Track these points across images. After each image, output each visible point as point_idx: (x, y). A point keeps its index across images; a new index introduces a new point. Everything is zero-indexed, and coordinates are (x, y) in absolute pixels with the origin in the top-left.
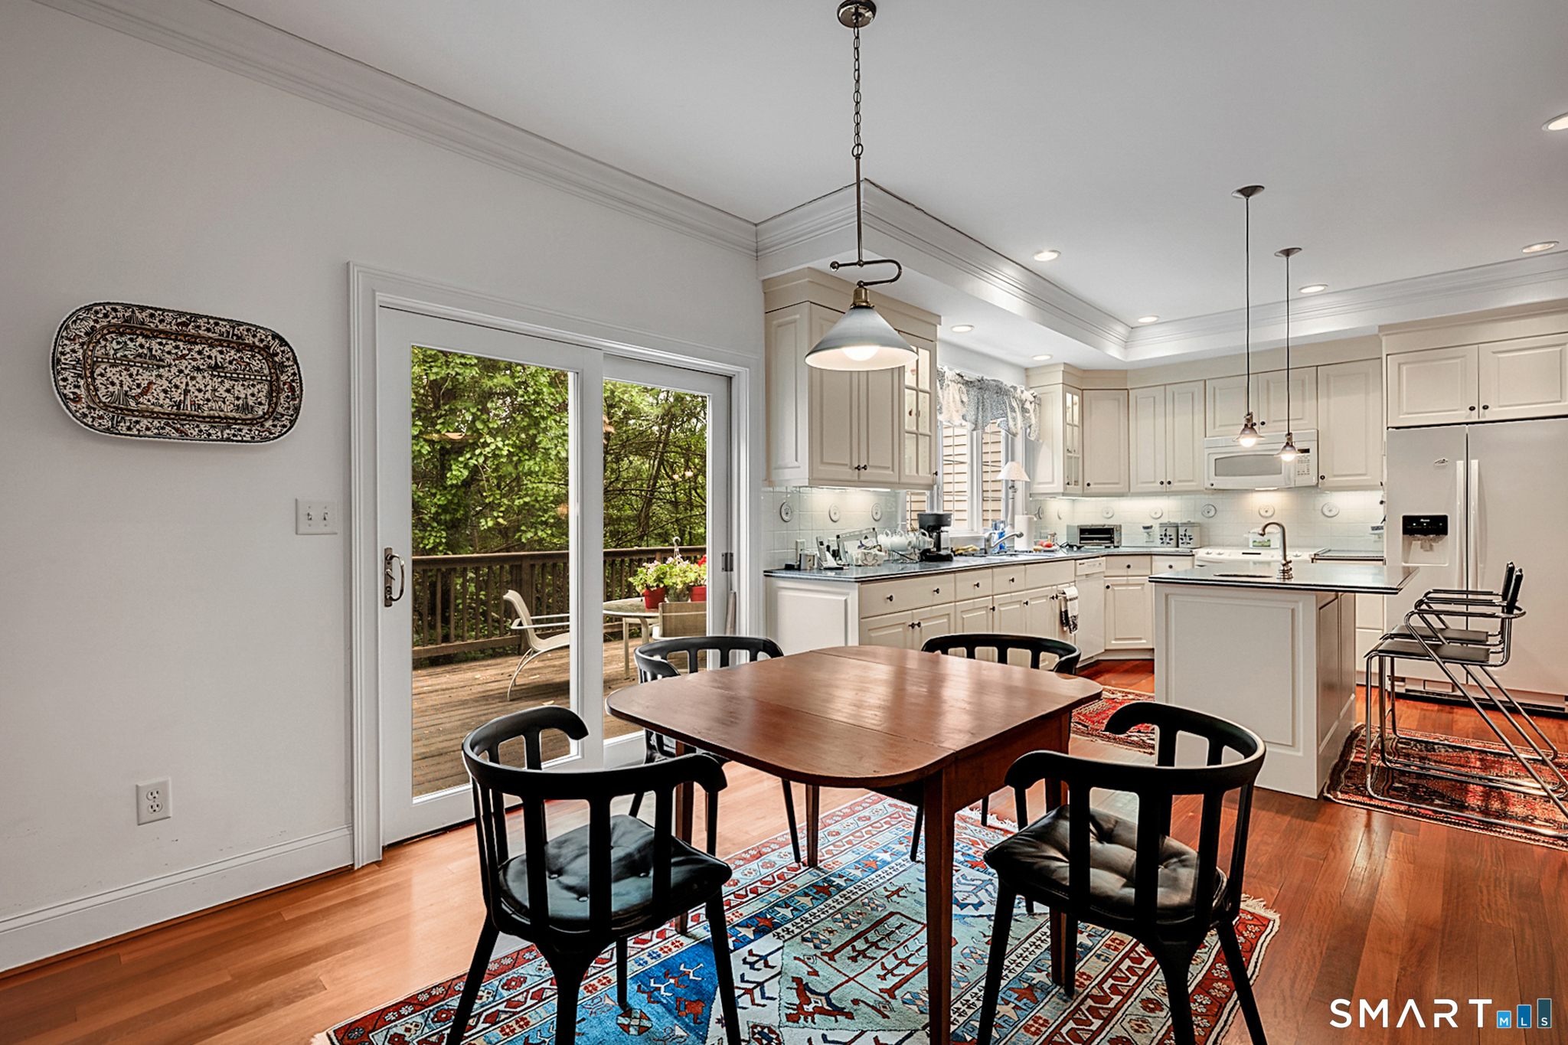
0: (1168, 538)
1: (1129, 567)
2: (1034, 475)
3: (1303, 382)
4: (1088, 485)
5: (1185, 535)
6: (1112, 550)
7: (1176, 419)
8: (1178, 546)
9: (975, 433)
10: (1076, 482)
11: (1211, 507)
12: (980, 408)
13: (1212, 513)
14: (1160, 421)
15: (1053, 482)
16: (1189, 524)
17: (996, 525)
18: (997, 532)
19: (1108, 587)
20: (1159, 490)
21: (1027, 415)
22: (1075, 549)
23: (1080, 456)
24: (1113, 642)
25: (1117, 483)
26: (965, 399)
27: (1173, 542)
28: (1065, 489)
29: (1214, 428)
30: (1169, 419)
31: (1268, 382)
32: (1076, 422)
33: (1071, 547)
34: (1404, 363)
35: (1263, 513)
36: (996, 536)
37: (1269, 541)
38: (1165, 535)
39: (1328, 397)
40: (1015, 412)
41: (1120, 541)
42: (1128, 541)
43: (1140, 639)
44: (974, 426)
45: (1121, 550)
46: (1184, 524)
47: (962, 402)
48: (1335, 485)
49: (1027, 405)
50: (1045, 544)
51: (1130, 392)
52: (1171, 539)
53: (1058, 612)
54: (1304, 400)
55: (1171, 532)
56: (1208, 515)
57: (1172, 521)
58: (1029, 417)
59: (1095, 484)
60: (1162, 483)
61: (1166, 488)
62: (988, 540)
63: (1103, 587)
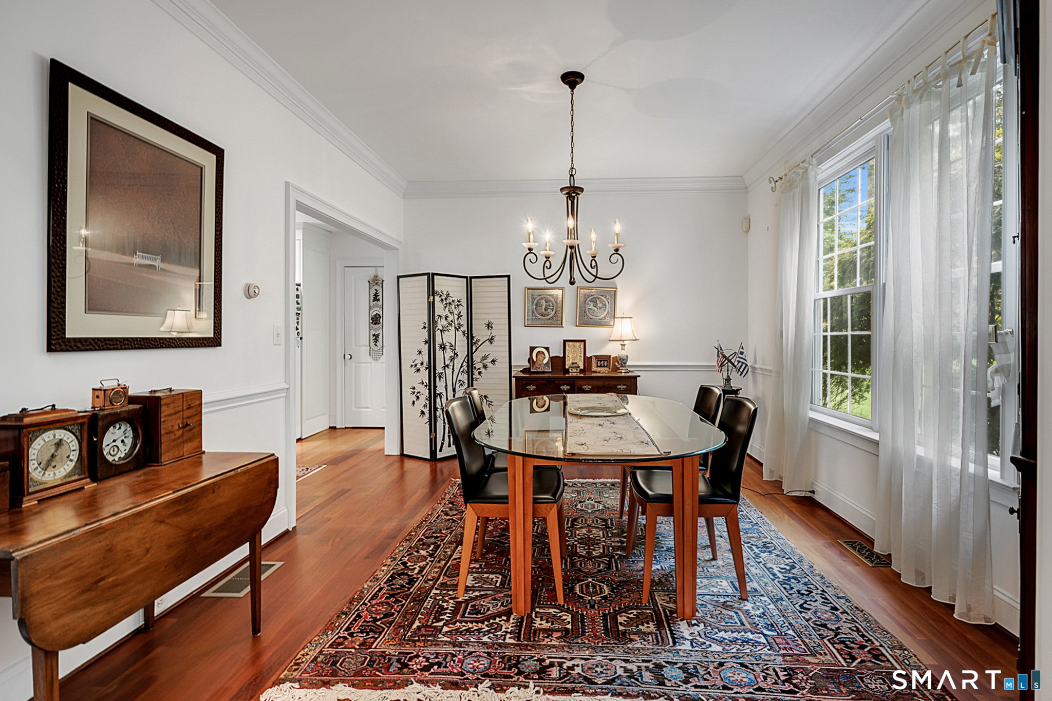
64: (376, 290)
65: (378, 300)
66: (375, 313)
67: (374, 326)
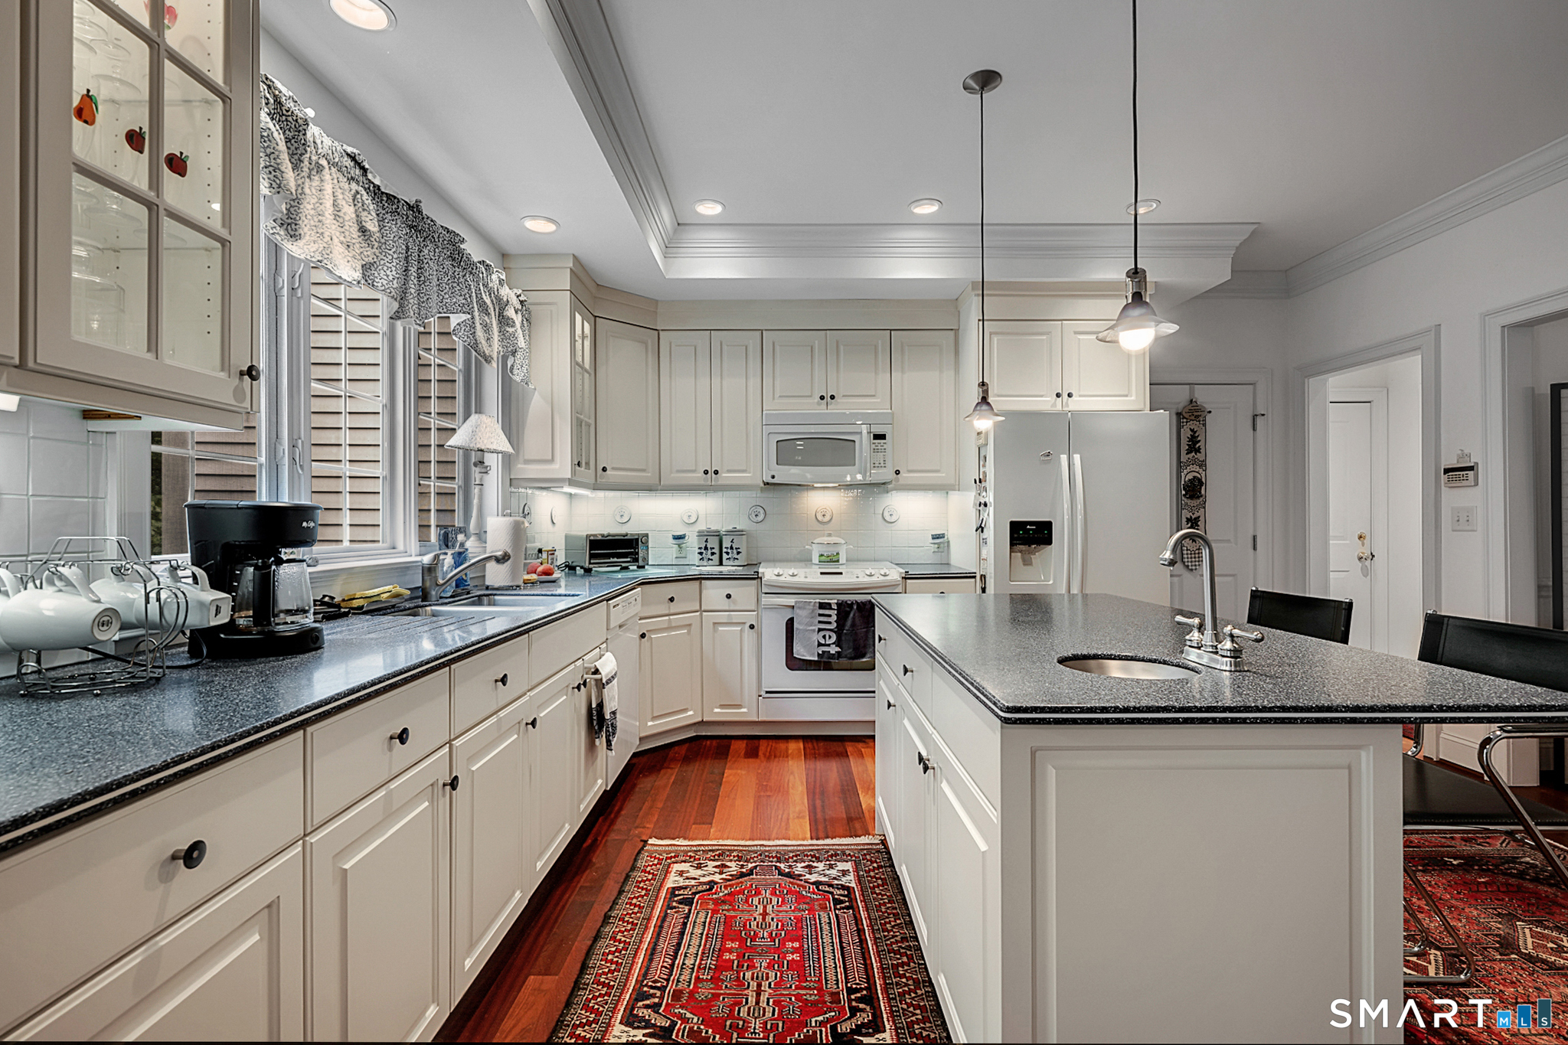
0: (709, 552)
1: (672, 600)
2: (518, 444)
3: (876, 347)
4: (604, 469)
5: (732, 548)
6: (635, 574)
7: (724, 382)
8: (721, 564)
9: (399, 323)
10: (587, 464)
11: (762, 511)
12: (413, 270)
13: (760, 518)
14: (704, 381)
15: (552, 460)
16: (734, 532)
17: (446, 536)
18: (450, 552)
19: (643, 636)
20: (702, 482)
21: (511, 330)
22: (580, 571)
23: (592, 421)
24: (650, 724)
25: (643, 470)
26: (372, 226)
27: (716, 557)
28: (574, 473)
29: (774, 399)
30: (716, 381)
31: (837, 342)
32: (587, 365)
33: (572, 568)
34: (996, 333)
35: (820, 518)
36: (448, 560)
37: (838, 554)
38: (706, 548)
39: (903, 372)
40: (488, 314)
41: (645, 559)
42: (660, 559)
43: (685, 710)
44: (396, 305)
45: (651, 572)
46: (729, 532)
47: (363, 230)
48: (910, 482)
49: (510, 312)
50: (540, 569)
51: (661, 332)
52: (713, 554)
53: (584, 711)
54: (876, 373)
55: (713, 543)
56: (755, 519)
57: (713, 528)
58: (514, 335)
59: (613, 469)
60: (706, 472)
61: (710, 482)
62: (430, 570)
63: (636, 636)
64: (1192, 430)
65: (1198, 451)
66: (1190, 476)
67: (1189, 501)
